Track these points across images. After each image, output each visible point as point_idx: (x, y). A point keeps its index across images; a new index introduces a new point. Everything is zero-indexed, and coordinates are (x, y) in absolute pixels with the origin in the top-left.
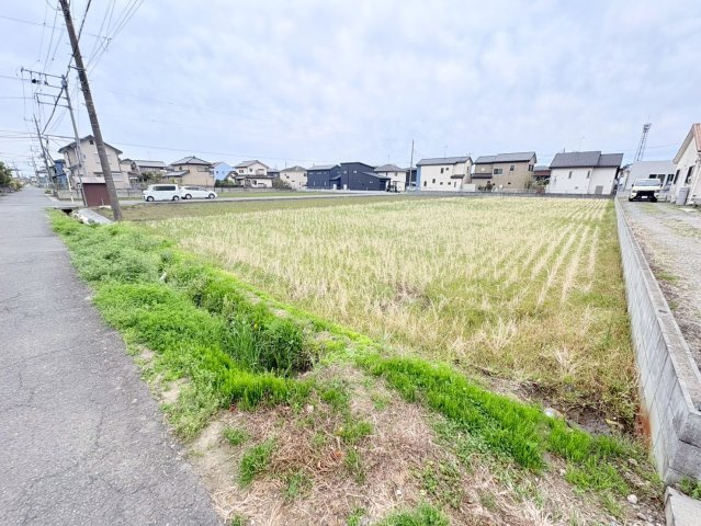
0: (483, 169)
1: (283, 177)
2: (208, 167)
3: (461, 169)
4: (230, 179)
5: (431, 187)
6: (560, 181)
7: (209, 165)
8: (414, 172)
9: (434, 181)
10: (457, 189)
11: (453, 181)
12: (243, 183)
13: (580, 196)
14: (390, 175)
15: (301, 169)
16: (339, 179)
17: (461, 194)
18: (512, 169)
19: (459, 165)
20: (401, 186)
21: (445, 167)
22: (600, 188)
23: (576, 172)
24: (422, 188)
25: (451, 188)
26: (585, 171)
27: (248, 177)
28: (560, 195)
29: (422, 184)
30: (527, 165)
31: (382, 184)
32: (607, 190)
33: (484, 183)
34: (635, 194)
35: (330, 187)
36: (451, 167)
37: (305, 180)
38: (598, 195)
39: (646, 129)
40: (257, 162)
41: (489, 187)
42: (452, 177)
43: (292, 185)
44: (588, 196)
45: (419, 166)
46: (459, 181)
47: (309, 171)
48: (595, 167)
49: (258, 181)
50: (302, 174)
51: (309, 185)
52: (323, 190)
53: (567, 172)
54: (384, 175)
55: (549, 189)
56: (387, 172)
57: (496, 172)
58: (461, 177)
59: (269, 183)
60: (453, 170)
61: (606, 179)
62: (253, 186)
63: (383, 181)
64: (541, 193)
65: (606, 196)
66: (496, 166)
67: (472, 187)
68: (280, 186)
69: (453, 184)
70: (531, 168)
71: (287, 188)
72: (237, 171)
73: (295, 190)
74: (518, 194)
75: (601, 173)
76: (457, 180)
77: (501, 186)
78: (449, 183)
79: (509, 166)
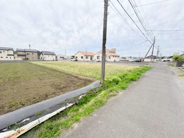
0: (21, 53)
6: (47, 58)
11: (9, 57)
13: (51, 61)
17: (14, 61)
18: (33, 54)
19: (10, 51)
23: (50, 56)
25: (9, 59)
28: (48, 61)
30: (37, 53)
36: (6, 51)
39: (30, 46)
42: (8, 55)
53: (48, 55)
58: (13, 55)
64: (43, 60)
66: (27, 53)
74: (38, 61)
75: (53, 56)
76: (11, 56)
77: (31, 59)
78: (7, 57)
79: (32, 53)
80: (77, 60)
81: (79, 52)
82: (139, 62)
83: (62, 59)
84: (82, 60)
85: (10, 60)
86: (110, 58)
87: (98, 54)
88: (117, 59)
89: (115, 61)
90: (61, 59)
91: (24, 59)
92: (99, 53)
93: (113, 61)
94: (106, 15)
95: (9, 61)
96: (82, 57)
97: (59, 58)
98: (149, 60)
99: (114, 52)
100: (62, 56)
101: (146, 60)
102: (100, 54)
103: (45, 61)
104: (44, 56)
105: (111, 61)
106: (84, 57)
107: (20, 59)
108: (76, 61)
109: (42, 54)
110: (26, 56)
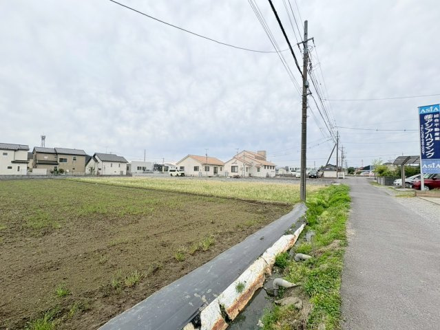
0: (46, 157)
3: (23, 156)
6: (107, 168)
11: (15, 166)
18: (75, 159)
19: (20, 152)
21: (2, 152)
23: (114, 164)
25: (14, 172)
26: (118, 164)
28: (110, 176)
30: (84, 158)
32: (125, 173)
33: (52, 168)
42: (13, 162)
53: (110, 163)
57: (61, 160)
58: (25, 162)
66: (60, 157)
75: (122, 164)
76: (21, 165)
77: (68, 171)
78: (10, 168)
79: (70, 159)
80: (183, 174)
81: (188, 156)
82: (315, 177)
83: (142, 171)
84: (196, 173)
85: (17, 173)
86: (258, 171)
87: (233, 161)
88: (272, 173)
89: (268, 177)
90: (139, 171)
91: (52, 172)
92: (235, 160)
93: (265, 176)
94: (304, 118)
95: (13, 175)
96: (196, 169)
97: (133, 170)
98: (333, 174)
99: (263, 158)
100: (142, 166)
101: (327, 174)
102: (238, 162)
103: (102, 176)
104: (101, 165)
105: (262, 176)
106: (202, 168)
107: (42, 171)
108: (181, 176)
109: (96, 161)
110: (57, 164)
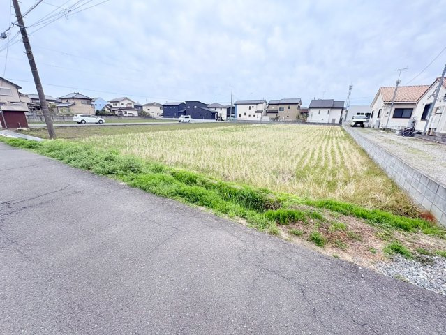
0: (273, 108)
1: (145, 109)
2: (89, 101)
3: (261, 107)
4: (106, 110)
5: (243, 118)
6: (315, 115)
7: (91, 100)
8: (233, 108)
9: (245, 114)
10: (259, 119)
11: (256, 114)
12: (117, 113)
13: (324, 124)
14: (217, 110)
15: (158, 105)
16: (185, 112)
17: (261, 122)
18: (289, 108)
19: (259, 105)
20: (224, 117)
21: (251, 106)
22: (334, 120)
23: (322, 110)
24: (238, 118)
26: (327, 110)
27: (120, 109)
28: (314, 123)
29: (238, 116)
30: (297, 106)
31: (213, 115)
32: (337, 121)
33: (274, 116)
34: (354, 123)
35: (179, 116)
36: (255, 106)
37: (161, 111)
38: (333, 124)
39: (350, 89)
40: (127, 98)
41: (277, 118)
42: (256, 112)
43: (152, 114)
44: (328, 124)
45: (236, 105)
46: (260, 114)
47: (163, 106)
48: (332, 108)
49: (128, 112)
50: (159, 108)
51: (164, 115)
52: (174, 119)
53: (317, 110)
54: (213, 110)
55: (309, 120)
56: (215, 108)
57: (281, 109)
58: (261, 112)
59: (136, 113)
60: (256, 108)
61: (336, 114)
62: (125, 115)
63: (213, 113)
64: (305, 122)
65: (337, 124)
66: (280, 106)
67: (267, 118)
68: (143, 115)
69: (256, 116)
70: (299, 107)
71: (149, 117)
72: (112, 104)
73: (154, 118)
74: (292, 123)
77: (283, 118)
78: (254, 116)
79: (287, 106)
81: (379, 93)
85: (257, 119)
91: (273, 119)
95: (255, 121)
110: (278, 113)
